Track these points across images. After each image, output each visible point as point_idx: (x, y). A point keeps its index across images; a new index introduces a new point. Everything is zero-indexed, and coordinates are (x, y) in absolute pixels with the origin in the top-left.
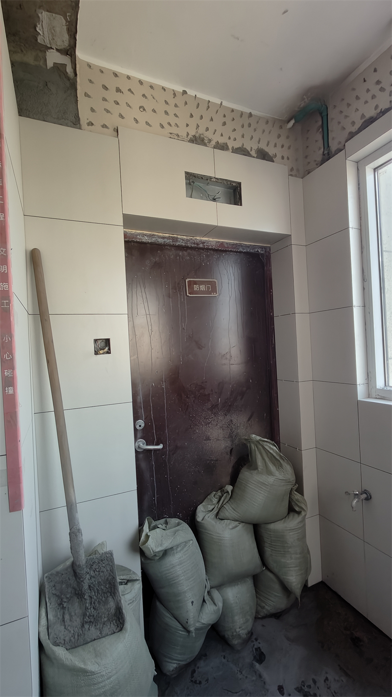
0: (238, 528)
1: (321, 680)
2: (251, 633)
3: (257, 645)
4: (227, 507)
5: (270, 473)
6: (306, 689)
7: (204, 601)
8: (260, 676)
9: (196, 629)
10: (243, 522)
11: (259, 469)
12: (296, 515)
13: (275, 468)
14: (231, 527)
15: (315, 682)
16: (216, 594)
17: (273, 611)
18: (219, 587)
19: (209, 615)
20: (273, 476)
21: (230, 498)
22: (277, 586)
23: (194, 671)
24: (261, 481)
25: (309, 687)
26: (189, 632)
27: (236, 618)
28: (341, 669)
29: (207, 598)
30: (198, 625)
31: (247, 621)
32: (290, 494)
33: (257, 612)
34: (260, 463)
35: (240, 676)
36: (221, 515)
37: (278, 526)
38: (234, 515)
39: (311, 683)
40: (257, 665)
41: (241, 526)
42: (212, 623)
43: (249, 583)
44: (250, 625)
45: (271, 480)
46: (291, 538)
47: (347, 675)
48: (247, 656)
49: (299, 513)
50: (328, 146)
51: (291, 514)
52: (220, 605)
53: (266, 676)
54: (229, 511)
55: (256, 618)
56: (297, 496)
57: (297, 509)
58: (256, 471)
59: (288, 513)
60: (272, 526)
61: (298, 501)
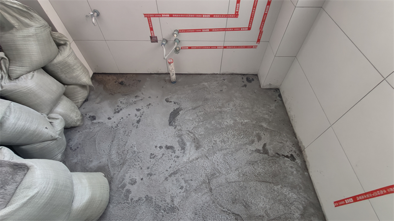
0: (35, 76)
1: (119, 104)
2: (82, 115)
3: (88, 116)
4: (13, 68)
5: (27, 26)
6: (117, 110)
7: (50, 123)
8: (99, 123)
9: (59, 135)
10: (35, 70)
11: (16, 27)
12: (65, 47)
13: (28, 20)
14: (30, 78)
15: (118, 106)
16: (53, 115)
17: (84, 100)
18: (51, 111)
19: (59, 125)
20: (32, 27)
21: (9, 61)
22: (79, 89)
23: (71, 148)
24: (25, 35)
25: (118, 109)
26: (56, 139)
27: (71, 115)
28: (123, 95)
29: (50, 121)
30: (58, 133)
31: (77, 112)
32: (51, 35)
33: (77, 106)
34: (12, 21)
35: (91, 130)
36: (14, 75)
37: (59, 58)
38: (24, 69)
39: (117, 107)
40: (95, 121)
41: (35, 73)
42: (63, 126)
43: (65, 98)
44: (79, 113)
45: (32, 31)
46: (71, 61)
47: (126, 95)
48: (88, 122)
49: (65, 44)
51: (61, 48)
52: (60, 117)
53: (100, 121)
54: (16, 70)
55: (79, 108)
56: (56, 35)
57: (62, 42)
58: (14, 30)
59: (58, 48)
60: (55, 61)
61: (60, 37)
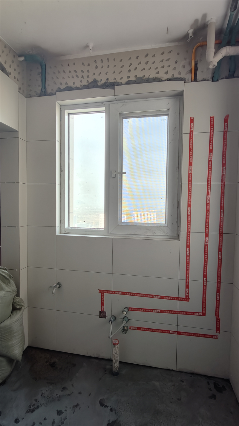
1: (39, 397)
5: (1, 289)
6: (32, 408)
12: (18, 311)
20: (4, 290)
22: (5, 363)
25: (34, 405)
28: (48, 383)
32: (14, 299)
37: (7, 322)
39: (34, 402)
45: (2, 293)
46: (16, 326)
47: (52, 384)
49: (20, 309)
50: (45, 88)
53: (3, 422)
57: (18, 307)
59: (12, 312)
61: (19, 302)
